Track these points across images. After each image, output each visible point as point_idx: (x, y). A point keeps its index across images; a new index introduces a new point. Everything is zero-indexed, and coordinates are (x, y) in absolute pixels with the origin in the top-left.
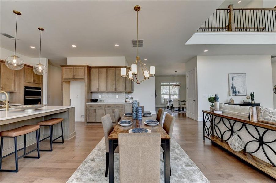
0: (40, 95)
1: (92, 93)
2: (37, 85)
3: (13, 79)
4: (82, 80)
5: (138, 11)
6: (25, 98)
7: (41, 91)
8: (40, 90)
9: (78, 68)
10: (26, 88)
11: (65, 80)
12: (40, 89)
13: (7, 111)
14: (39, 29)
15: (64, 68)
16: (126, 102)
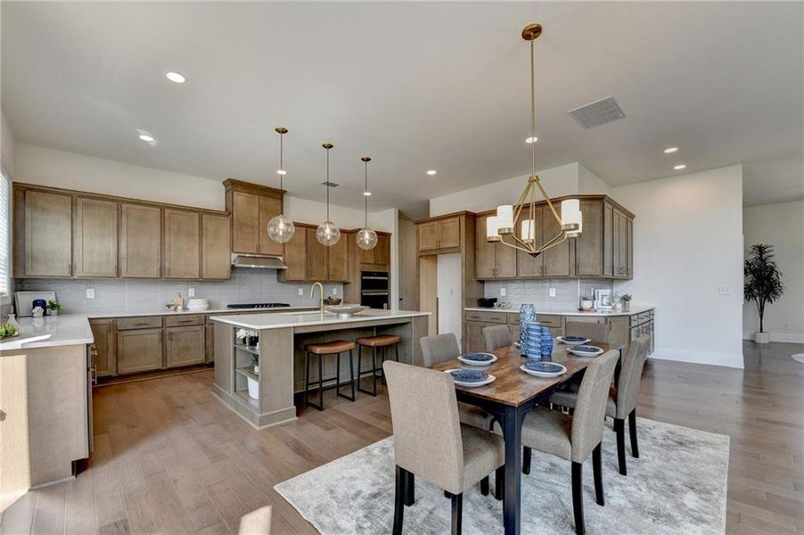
0: (387, 288)
1: (482, 282)
2: (381, 267)
3: (345, 258)
4: (455, 250)
5: (535, 37)
6: (362, 294)
7: (388, 280)
8: (387, 278)
9: (446, 221)
10: (364, 274)
11: (423, 254)
12: (387, 274)
13: (322, 315)
14: (363, 159)
15: (420, 226)
16: (581, 310)
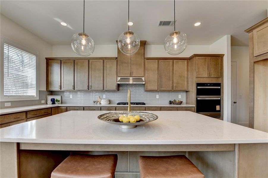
2: (215, 79)
3: (186, 75)
6: (197, 98)
7: (220, 89)
8: (220, 87)
10: (198, 85)
12: (219, 85)
